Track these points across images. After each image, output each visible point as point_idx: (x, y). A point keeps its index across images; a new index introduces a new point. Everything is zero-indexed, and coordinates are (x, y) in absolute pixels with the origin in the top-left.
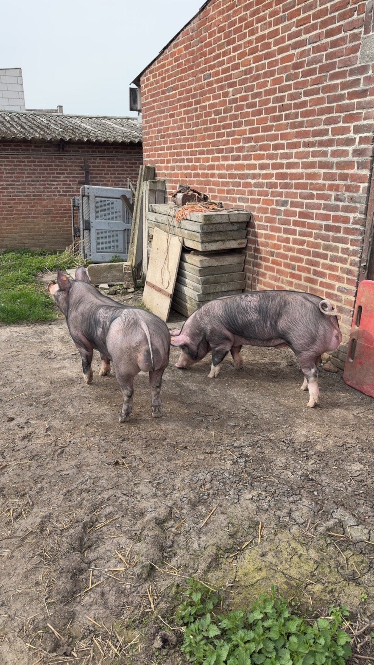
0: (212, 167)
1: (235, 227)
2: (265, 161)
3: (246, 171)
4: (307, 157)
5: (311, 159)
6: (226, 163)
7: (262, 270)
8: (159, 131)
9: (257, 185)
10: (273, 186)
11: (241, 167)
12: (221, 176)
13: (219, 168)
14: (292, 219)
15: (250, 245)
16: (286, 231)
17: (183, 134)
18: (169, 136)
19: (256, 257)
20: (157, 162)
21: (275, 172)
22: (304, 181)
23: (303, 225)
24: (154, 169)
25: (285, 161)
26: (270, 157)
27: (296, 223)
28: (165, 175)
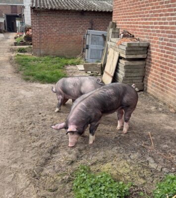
0: (137, 23)
1: (142, 49)
2: (156, 21)
3: (149, 25)
4: (171, 20)
5: (173, 21)
6: (142, 21)
7: (151, 68)
8: (119, 7)
9: (153, 31)
10: (158, 32)
11: (147, 23)
12: (140, 27)
13: (140, 23)
14: (164, 46)
15: (148, 57)
16: (162, 51)
17: (128, 9)
18: (123, 9)
19: (150, 62)
20: (117, 20)
21: (159, 26)
22: (169, 30)
23: (168, 49)
24: (116, 23)
25: (163, 21)
26: (158, 19)
27: (165, 48)
28: (120, 26)
